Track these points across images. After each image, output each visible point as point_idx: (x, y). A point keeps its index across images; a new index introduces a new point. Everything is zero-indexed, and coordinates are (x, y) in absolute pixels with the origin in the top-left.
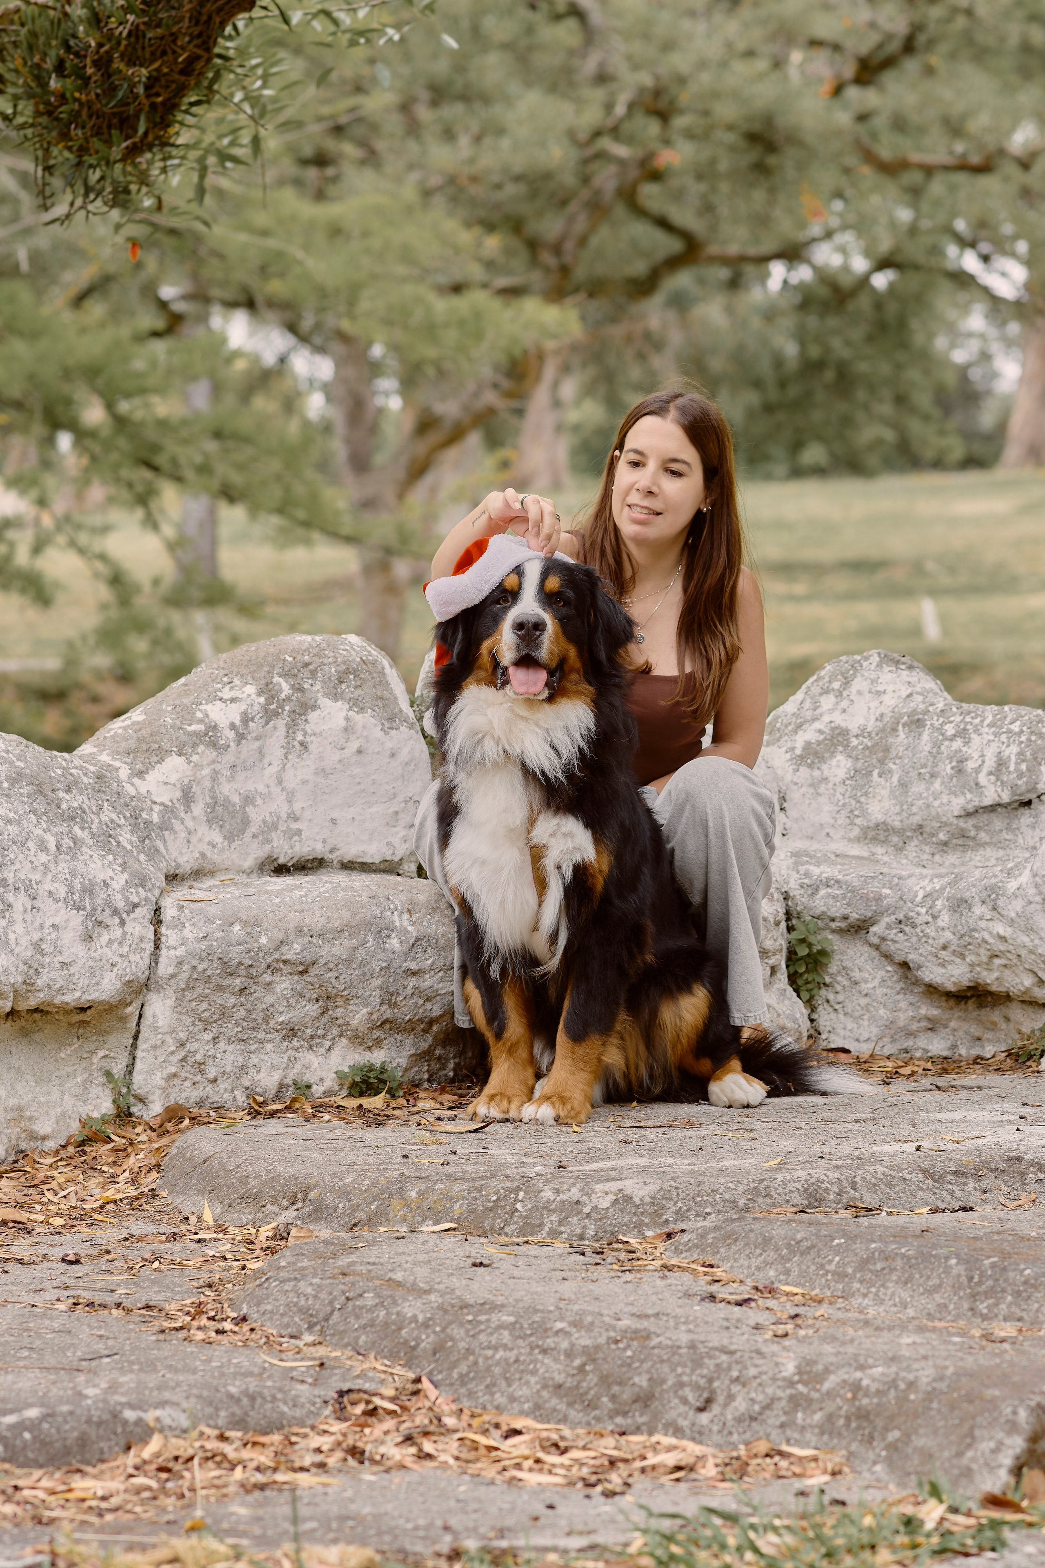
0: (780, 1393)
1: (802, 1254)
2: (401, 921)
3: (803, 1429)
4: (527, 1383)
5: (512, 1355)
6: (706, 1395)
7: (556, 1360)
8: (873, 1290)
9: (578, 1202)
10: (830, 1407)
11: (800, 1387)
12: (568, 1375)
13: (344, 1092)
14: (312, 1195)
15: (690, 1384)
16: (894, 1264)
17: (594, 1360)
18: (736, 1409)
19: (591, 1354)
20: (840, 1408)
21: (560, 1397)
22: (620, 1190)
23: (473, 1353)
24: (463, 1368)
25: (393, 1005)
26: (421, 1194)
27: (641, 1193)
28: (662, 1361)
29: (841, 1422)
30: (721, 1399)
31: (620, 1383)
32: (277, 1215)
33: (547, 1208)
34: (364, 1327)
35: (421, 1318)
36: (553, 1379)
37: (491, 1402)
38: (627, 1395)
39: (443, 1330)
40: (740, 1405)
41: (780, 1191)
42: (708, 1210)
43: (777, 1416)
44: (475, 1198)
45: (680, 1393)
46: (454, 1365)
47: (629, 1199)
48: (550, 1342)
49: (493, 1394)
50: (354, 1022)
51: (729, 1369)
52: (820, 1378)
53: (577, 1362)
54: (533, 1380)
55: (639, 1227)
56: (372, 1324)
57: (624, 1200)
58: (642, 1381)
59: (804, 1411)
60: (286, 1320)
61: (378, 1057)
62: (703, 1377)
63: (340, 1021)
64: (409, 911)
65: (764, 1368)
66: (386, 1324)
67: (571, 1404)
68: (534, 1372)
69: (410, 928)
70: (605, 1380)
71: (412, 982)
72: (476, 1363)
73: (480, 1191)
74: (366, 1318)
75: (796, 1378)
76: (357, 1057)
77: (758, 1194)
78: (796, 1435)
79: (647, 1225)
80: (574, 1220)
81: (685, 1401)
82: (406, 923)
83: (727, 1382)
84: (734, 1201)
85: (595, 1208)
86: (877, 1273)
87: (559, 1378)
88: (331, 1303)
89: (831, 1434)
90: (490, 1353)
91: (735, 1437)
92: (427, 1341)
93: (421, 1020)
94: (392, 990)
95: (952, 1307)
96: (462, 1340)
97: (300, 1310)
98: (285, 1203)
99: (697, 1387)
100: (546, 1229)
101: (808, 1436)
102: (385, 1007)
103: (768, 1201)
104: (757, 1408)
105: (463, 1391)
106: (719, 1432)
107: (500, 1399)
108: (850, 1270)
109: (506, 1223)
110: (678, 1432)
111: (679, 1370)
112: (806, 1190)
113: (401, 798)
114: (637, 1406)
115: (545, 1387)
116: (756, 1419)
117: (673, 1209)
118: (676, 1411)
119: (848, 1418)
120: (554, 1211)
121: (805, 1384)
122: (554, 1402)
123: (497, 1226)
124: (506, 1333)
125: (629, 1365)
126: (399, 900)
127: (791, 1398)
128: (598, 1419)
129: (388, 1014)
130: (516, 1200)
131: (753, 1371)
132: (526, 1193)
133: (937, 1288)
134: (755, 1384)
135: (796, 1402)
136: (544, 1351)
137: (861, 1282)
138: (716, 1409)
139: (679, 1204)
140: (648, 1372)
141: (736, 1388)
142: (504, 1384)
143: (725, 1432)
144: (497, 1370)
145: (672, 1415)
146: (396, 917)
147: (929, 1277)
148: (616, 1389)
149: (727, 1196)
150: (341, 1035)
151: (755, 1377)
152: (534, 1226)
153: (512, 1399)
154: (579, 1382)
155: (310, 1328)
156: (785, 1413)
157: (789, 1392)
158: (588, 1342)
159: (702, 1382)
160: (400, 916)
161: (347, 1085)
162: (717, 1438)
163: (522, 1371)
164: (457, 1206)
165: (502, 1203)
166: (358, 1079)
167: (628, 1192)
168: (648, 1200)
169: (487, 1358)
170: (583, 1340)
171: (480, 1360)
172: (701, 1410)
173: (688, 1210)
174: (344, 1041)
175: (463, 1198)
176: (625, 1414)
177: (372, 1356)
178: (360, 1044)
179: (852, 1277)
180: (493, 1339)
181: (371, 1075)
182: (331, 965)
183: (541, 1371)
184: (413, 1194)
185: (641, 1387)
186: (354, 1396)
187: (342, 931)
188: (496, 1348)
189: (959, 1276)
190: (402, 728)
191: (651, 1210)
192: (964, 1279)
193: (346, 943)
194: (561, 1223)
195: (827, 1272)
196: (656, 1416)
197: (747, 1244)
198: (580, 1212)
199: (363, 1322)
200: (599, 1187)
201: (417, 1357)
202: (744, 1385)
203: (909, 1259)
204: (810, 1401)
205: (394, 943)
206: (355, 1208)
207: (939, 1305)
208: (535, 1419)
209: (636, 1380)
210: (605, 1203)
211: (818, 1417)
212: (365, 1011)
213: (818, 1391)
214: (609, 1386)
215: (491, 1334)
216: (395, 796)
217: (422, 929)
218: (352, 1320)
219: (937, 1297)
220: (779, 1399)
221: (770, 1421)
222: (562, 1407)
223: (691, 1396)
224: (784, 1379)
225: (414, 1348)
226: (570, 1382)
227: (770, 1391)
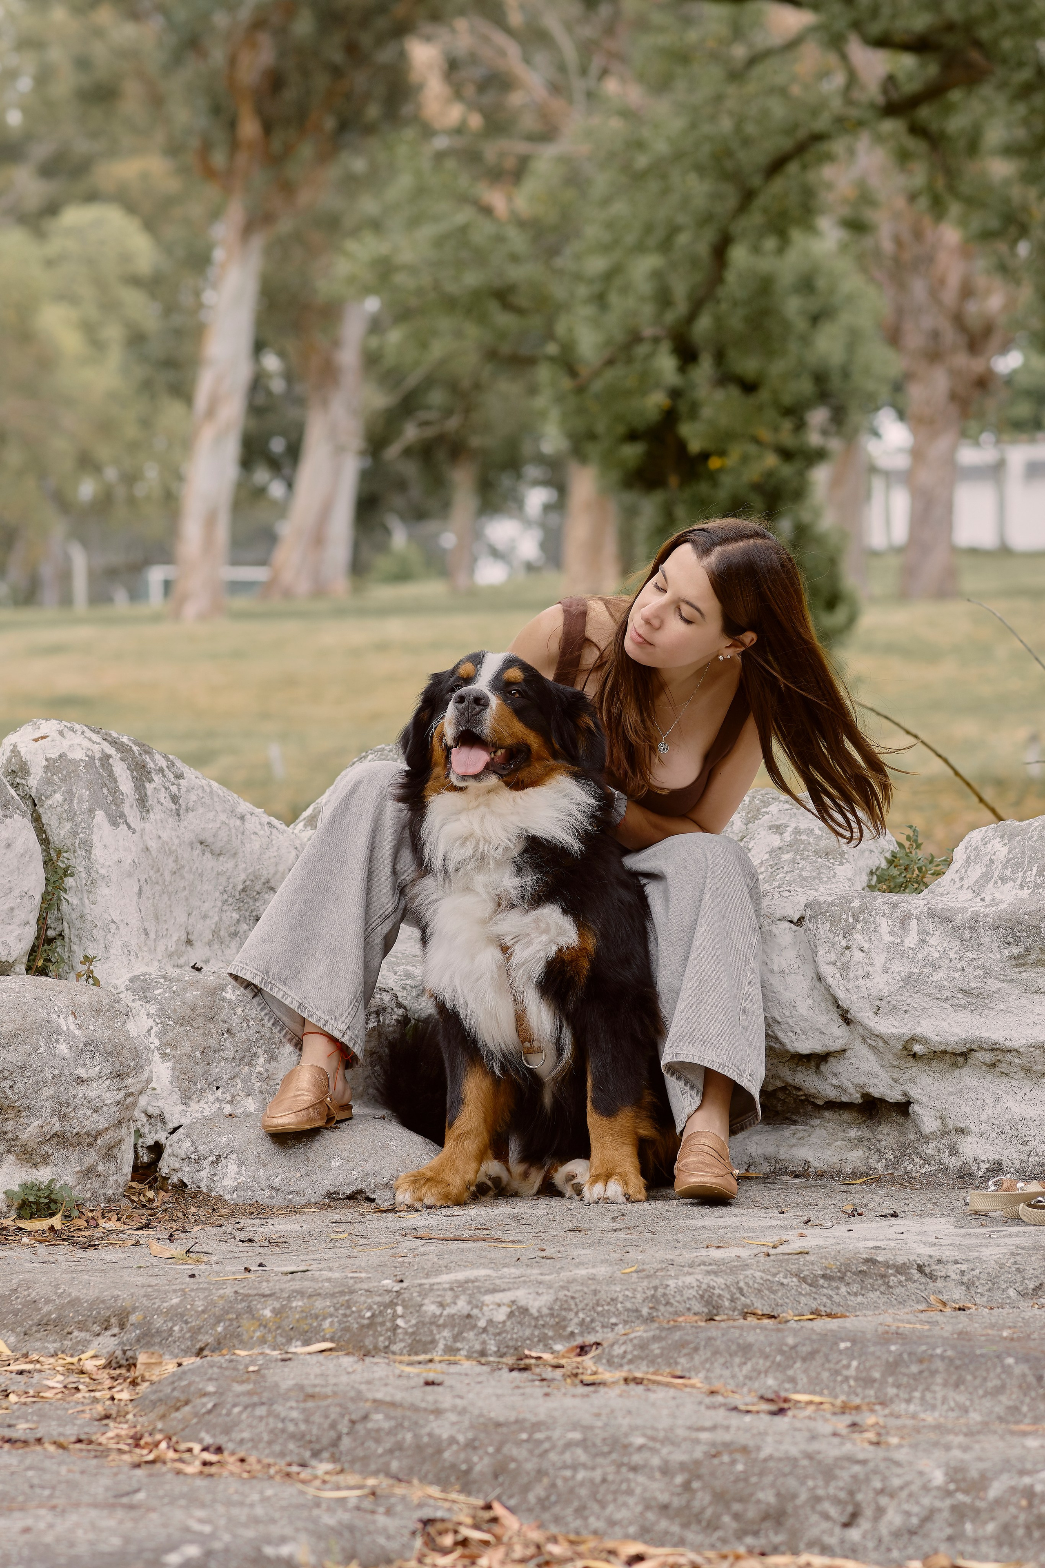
0: (938, 1504)
1: (804, 1360)
2: (68, 1024)
3: (976, 1541)
4: (625, 1504)
5: (597, 1475)
6: (850, 1509)
7: (651, 1478)
8: (917, 1394)
9: (469, 1316)
10: (1003, 1516)
11: (961, 1497)
12: (673, 1494)
13: (13, 1214)
14: (133, 1318)
15: (828, 1497)
16: (933, 1367)
17: (699, 1477)
18: (891, 1523)
19: (693, 1470)
20: (1016, 1517)
21: (671, 1518)
22: (513, 1302)
23: (546, 1474)
24: (539, 1490)
25: (63, 1117)
26: (276, 1312)
27: (537, 1304)
28: (785, 1475)
29: (1020, 1532)
30: (868, 1512)
31: (741, 1500)
32: (89, 1342)
33: (434, 1321)
34: (391, 1451)
35: (461, 1438)
36: (655, 1499)
37: (586, 1526)
38: (752, 1513)
39: (498, 1450)
40: (893, 1518)
41: (678, 1298)
42: (613, 1320)
43: (941, 1529)
44: (345, 1315)
45: (819, 1508)
46: (526, 1489)
47: (525, 1311)
48: (636, 1459)
49: (586, 1519)
50: (24, 1136)
51: (867, 1480)
52: (980, 1485)
53: (679, 1479)
54: (631, 1501)
55: (543, 1340)
56: (399, 1447)
57: (519, 1312)
58: (767, 1496)
59: (973, 1521)
60: (277, 1448)
61: (43, 1175)
62: (841, 1489)
63: (9, 1136)
64: (73, 1013)
65: (908, 1478)
66: (419, 1448)
67: (685, 1526)
68: (630, 1492)
69: (77, 1032)
70: (720, 1498)
71: (81, 1091)
72: (553, 1485)
73: (349, 1307)
74: (388, 1443)
75: (952, 1487)
76: (24, 1174)
77: (658, 1302)
78: (969, 1549)
79: (551, 1338)
80: (471, 1335)
81: (826, 1517)
82: (72, 1027)
83: (871, 1495)
84: (637, 1310)
85: (490, 1322)
86: (915, 1377)
87: (664, 1498)
88: (333, 1426)
89: (1011, 1545)
90: (568, 1473)
91: (895, 1554)
92: (482, 1464)
93: (87, 1134)
94: (63, 1100)
95: (1025, 1409)
96: (526, 1460)
97: (292, 1436)
98: (96, 1328)
99: (837, 1501)
100: (441, 1346)
101: (984, 1548)
102: (56, 1119)
103: (671, 1310)
104: (915, 1521)
105: (546, 1516)
106: (877, 1548)
107: (595, 1523)
108: (877, 1375)
109: (392, 1342)
110: (825, 1550)
111: (810, 1483)
112: (702, 1297)
113: (16, 893)
114: (767, 1524)
115: (648, 1507)
116: (915, 1533)
117: (576, 1320)
118: (816, 1527)
119: (1028, 1528)
120: (444, 1326)
121: (966, 1492)
122: (664, 1524)
123: (381, 1345)
124: (579, 1451)
125: (746, 1480)
126: (61, 1002)
127: (954, 1508)
128: (724, 1541)
129: (57, 1128)
130: (395, 1316)
131: (896, 1482)
132: (405, 1307)
133: (1000, 1390)
134: (904, 1494)
135: (959, 1513)
136: (634, 1469)
137: (898, 1386)
138: (864, 1524)
139: (581, 1315)
140: (773, 1485)
141: (884, 1501)
142: (596, 1507)
143: (883, 1548)
144: (583, 1492)
145: (814, 1532)
146: (62, 1021)
147: (985, 1379)
148: (737, 1507)
149: (629, 1305)
150: (9, 1151)
151: (902, 1488)
152: (425, 1344)
153: (612, 1523)
154: (689, 1502)
155: (316, 1454)
156: (951, 1525)
157: (948, 1502)
158: (684, 1457)
159: (842, 1495)
160: (65, 1019)
161: (16, 1205)
162: (874, 1555)
163: (615, 1492)
164: (326, 1324)
165: (380, 1319)
166: (32, 1199)
167: (522, 1303)
168: (545, 1311)
169: (566, 1480)
170: (679, 1456)
171: (559, 1483)
172: (846, 1525)
173: (592, 1321)
174: (11, 1157)
175: (331, 1316)
176: (756, 1534)
177: (416, 1482)
178: (27, 1161)
179: (883, 1382)
180: (567, 1457)
181: (41, 1194)
182: (6, 1073)
183: (638, 1490)
184: (267, 1313)
185: (768, 1504)
186: (439, 1526)
187: (16, 1035)
188: (574, 1467)
189: (1024, 1376)
190: (16, 816)
191: (552, 1322)
192: (1031, 1379)
193: (21, 1049)
194: (456, 1338)
195: (847, 1379)
196: (794, 1535)
197: (716, 1353)
198: (474, 1327)
199: (388, 1446)
200: (488, 1299)
201: (475, 1482)
202: (892, 1496)
203: (951, 1360)
204: (978, 1512)
205: (63, 1048)
206: (196, 1332)
207: (1009, 1408)
208: (646, 1542)
209: (761, 1495)
210: (501, 1315)
211: (991, 1528)
212: (36, 1123)
213: (983, 1499)
214: (727, 1505)
215: (562, 1452)
216: (11, 890)
217: (90, 1033)
218: (371, 1444)
219: (1004, 1399)
220: (940, 1510)
221: (935, 1534)
222: (675, 1529)
223: (833, 1511)
224: (938, 1488)
225: (467, 1472)
226: (676, 1502)
227: (926, 1501)
